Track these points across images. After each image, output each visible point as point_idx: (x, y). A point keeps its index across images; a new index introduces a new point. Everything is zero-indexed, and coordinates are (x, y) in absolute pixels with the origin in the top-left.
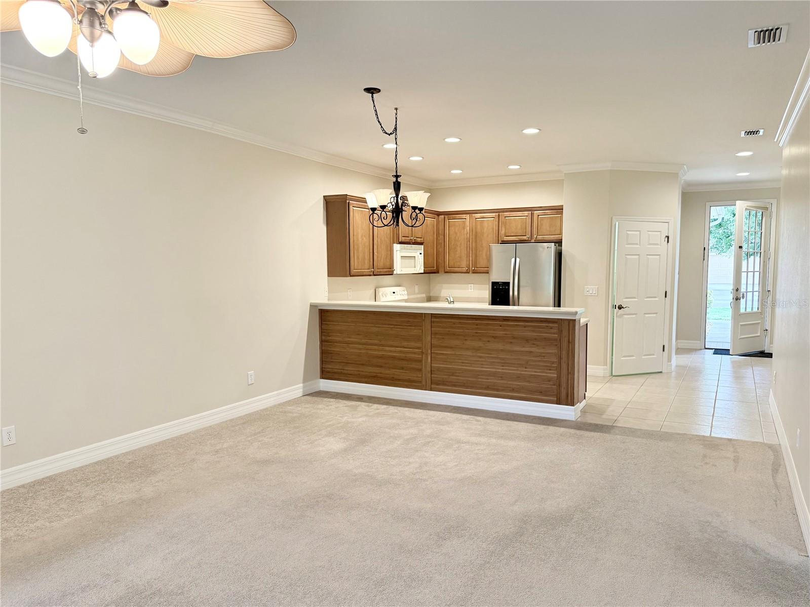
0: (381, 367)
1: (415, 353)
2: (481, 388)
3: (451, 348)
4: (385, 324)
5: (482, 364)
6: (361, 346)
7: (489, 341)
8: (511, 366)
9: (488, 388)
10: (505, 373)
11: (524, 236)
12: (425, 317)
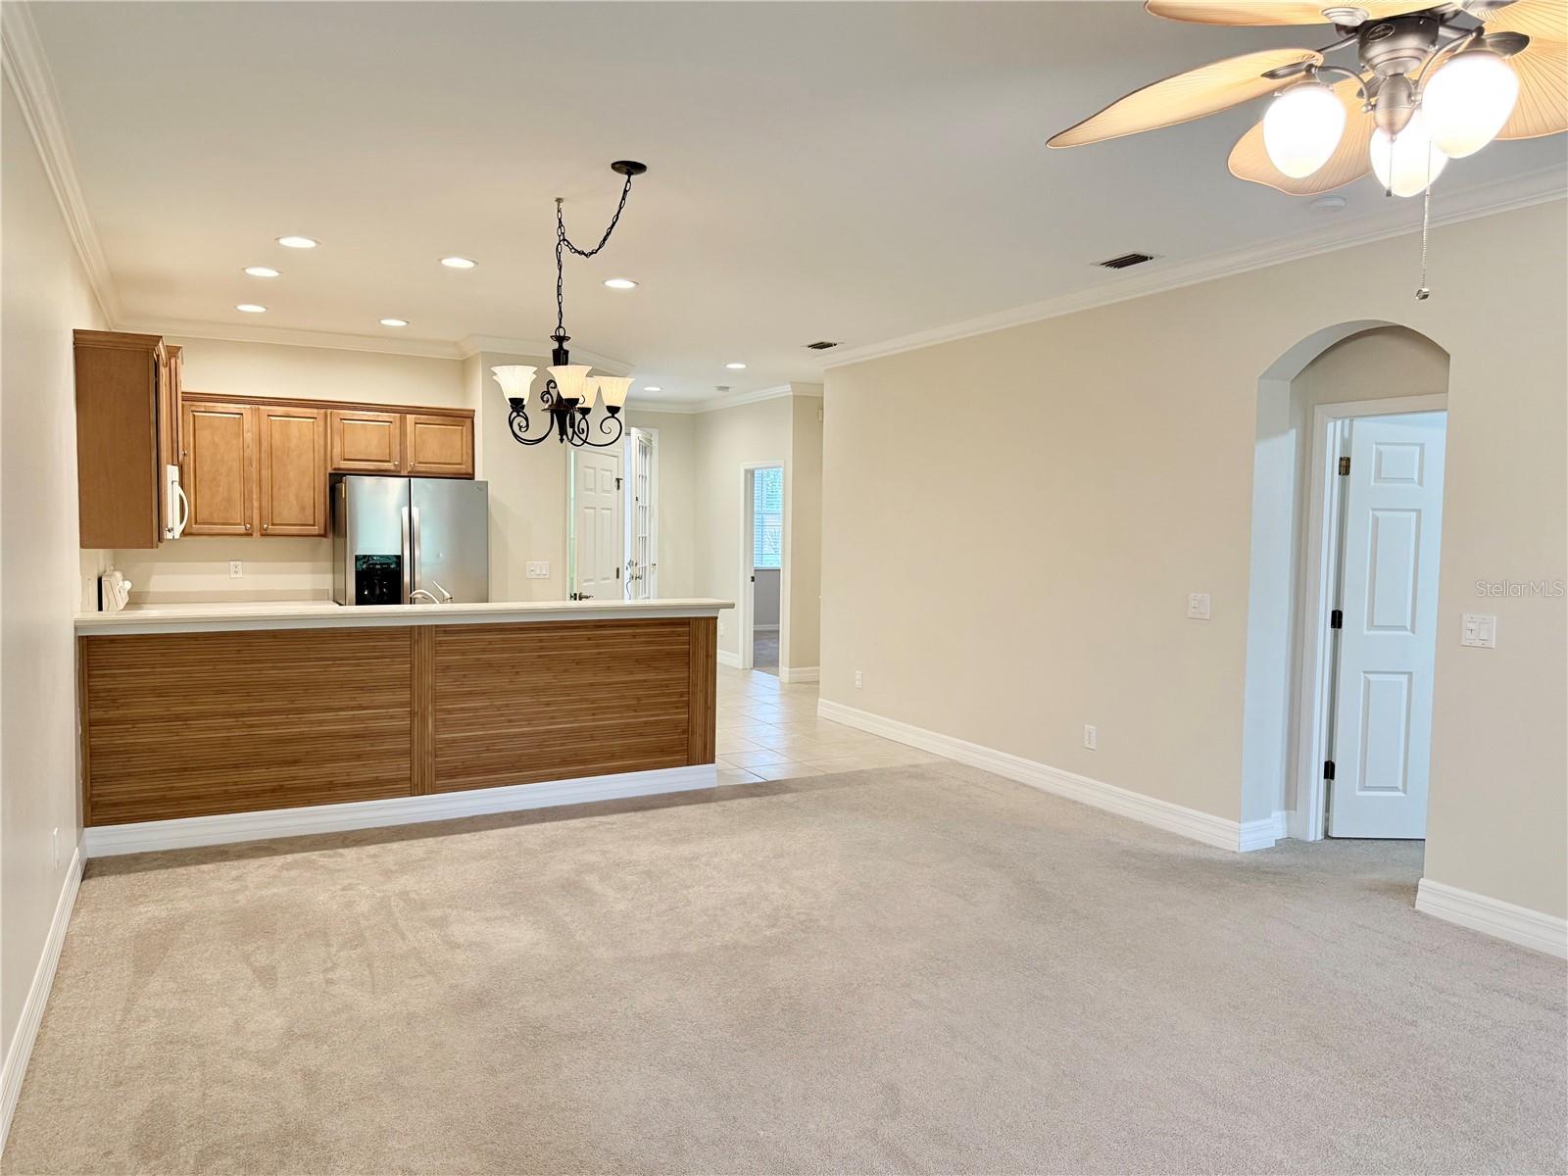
0: (295, 762)
1: (392, 717)
2: (554, 765)
3: (484, 693)
4: (309, 660)
5: (553, 718)
6: (230, 721)
7: (565, 671)
8: (606, 713)
9: (564, 762)
10: (597, 727)
11: (386, 461)
12: (420, 634)
